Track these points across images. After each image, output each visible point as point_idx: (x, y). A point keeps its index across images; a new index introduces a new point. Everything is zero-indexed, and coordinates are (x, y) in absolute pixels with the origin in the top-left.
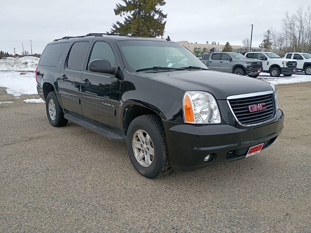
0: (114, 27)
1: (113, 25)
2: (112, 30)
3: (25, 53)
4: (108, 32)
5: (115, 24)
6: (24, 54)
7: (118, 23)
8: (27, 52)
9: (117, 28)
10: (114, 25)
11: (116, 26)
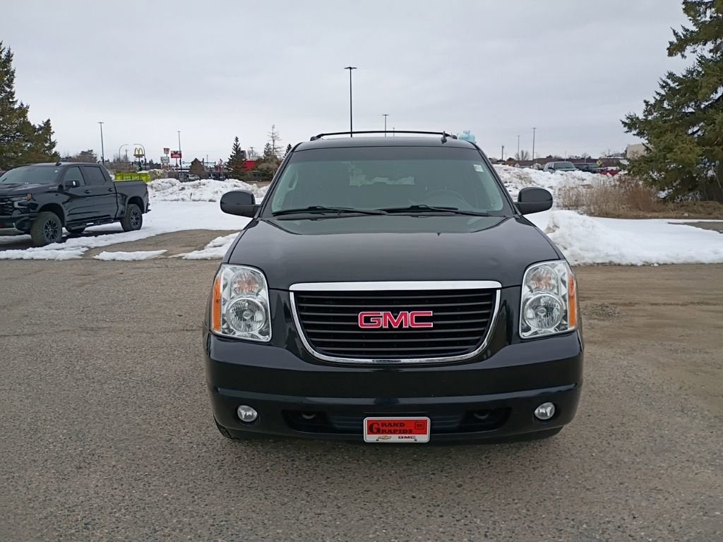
0: (663, 87)
1: (662, 83)
2: (658, 94)
3: (522, 156)
4: (647, 100)
5: (664, 78)
6: (520, 157)
7: (671, 76)
8: (526, 154)
9: (671, 88)
10: (664, 82)
11: (669, 85)
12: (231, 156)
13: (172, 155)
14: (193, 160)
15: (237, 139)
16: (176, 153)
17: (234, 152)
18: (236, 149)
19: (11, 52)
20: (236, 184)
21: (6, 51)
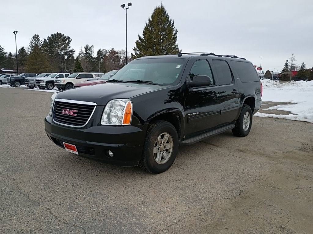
12: (283, 69)
13: (257, 68)
14: (267, 71)
15: (287, 61)
16: (259, 68)
17: (285, 67)
18: (286, 65)
19: (177, 30)
20: (269, 81)
21: (176, 30)
